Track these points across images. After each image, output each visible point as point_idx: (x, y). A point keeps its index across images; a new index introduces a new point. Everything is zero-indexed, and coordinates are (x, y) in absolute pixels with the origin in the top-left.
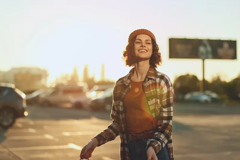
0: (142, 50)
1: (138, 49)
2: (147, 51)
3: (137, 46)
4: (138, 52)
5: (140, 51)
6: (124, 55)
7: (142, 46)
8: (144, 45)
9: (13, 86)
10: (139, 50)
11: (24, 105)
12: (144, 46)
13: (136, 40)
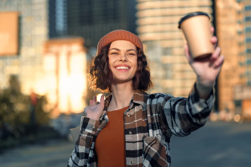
4: (115, 69)
12: (125, 61)
13: (112, 49)
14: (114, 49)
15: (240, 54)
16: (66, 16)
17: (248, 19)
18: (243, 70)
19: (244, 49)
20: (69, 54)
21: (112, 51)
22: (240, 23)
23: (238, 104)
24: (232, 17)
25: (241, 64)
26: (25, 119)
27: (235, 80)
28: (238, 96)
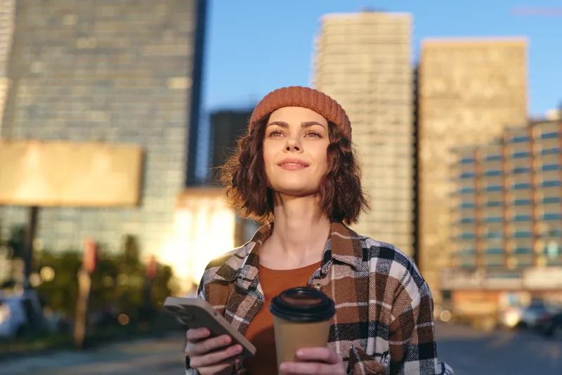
13: (271, 124)
14: (277, 123)
15: (452, 225)
16: (211, 159)
17: (465, 176)
18: (455, 248)
19: (457, 217)
20: (211, 210)
21: (271, 128)
22: (452, 180)
23: (447, 295)
24: (442, 172)
25: (453, 239)
26: (137, 299)
27: (443, 261)
28: (449, 284)
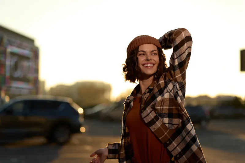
0: (147, 64)
1: (143, 63)
2: (154, 65)
3: (142, 59)
4: (143, 66)
5: (146, 65)
6: (124, 70)
7: (148, 60)
8: (149, 58)
9: (69, 100)
10: (143, 65)
11: (81, 120)
12: (151, 60)
